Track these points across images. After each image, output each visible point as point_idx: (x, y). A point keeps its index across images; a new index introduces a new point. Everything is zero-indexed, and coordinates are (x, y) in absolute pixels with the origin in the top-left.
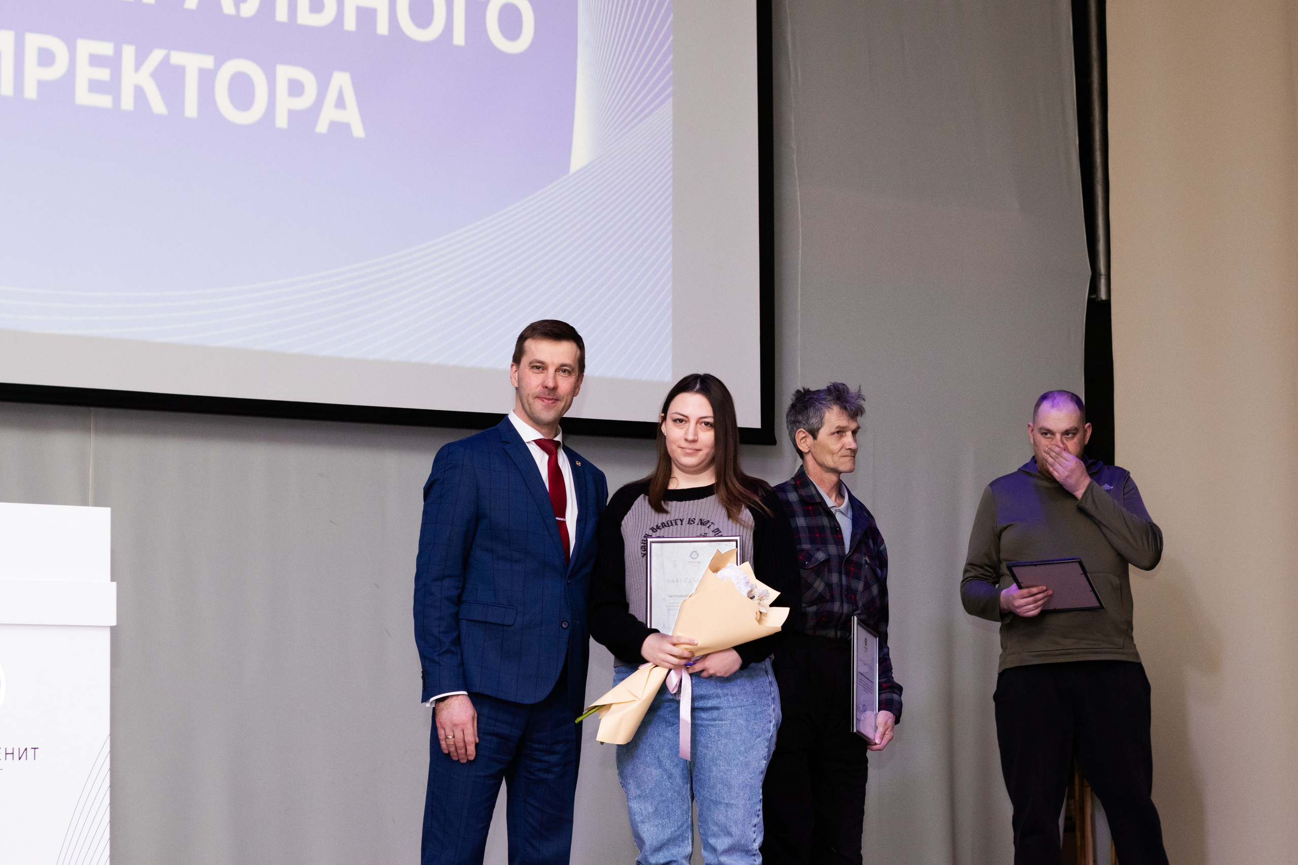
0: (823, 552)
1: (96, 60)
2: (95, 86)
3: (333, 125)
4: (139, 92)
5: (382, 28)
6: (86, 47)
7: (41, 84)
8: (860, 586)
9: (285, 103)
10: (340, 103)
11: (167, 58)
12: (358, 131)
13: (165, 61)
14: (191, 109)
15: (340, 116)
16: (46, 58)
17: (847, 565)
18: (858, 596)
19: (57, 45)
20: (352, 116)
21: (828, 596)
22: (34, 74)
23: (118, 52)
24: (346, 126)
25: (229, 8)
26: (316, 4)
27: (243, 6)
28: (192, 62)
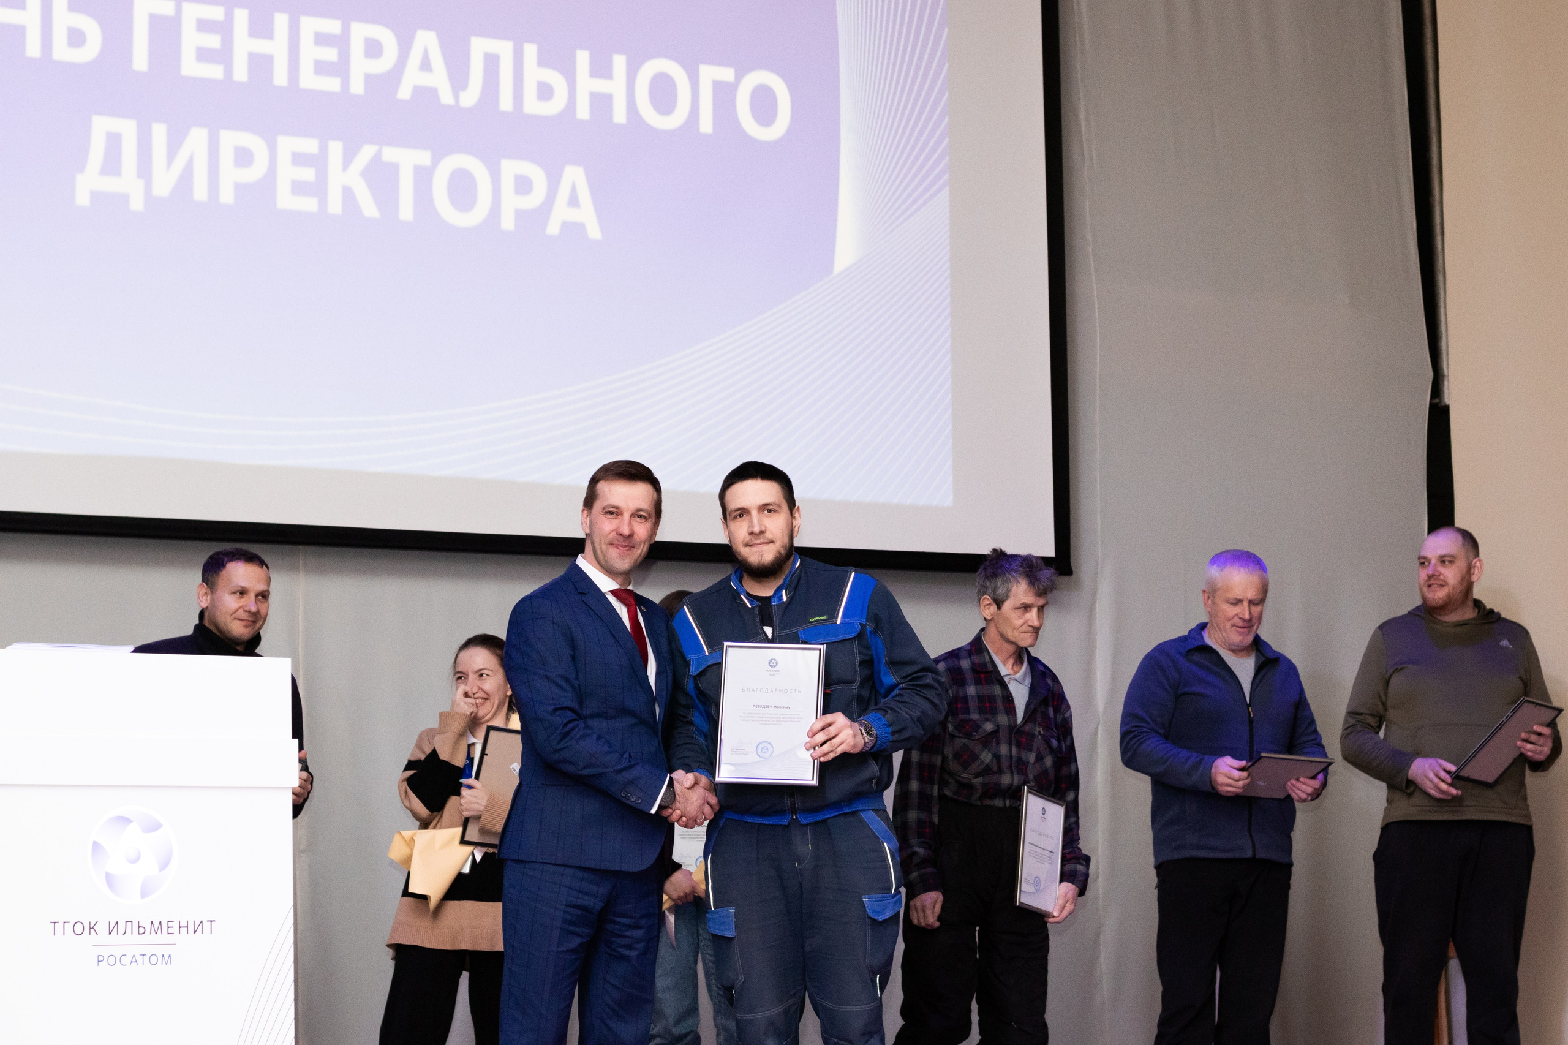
0: (991, 722)
1: (299, 159)
2: (299, 188)
3: (566, 226)
4: (348, 194)
5: (620, 115)
6: (288, 145)
7: (238, 187)
8: (1032, 757)
9: (512, 203)
10: (574, 201)
11: (378, 155)
12: (594, 231)
13: (377, 158)
14: (406, 211)
15: (573, 215)
16: (243, 157)
17: (1018, 735)
18: (1030, 768)
19: (255, 143)
20: (587, 215)
21: (995, 769)
22: (230, 175)
23: (324, 149)
24: (581, 227)
25: (446, 97)
26: (545, 92)
27: (462, 95)
28: (407, 159)
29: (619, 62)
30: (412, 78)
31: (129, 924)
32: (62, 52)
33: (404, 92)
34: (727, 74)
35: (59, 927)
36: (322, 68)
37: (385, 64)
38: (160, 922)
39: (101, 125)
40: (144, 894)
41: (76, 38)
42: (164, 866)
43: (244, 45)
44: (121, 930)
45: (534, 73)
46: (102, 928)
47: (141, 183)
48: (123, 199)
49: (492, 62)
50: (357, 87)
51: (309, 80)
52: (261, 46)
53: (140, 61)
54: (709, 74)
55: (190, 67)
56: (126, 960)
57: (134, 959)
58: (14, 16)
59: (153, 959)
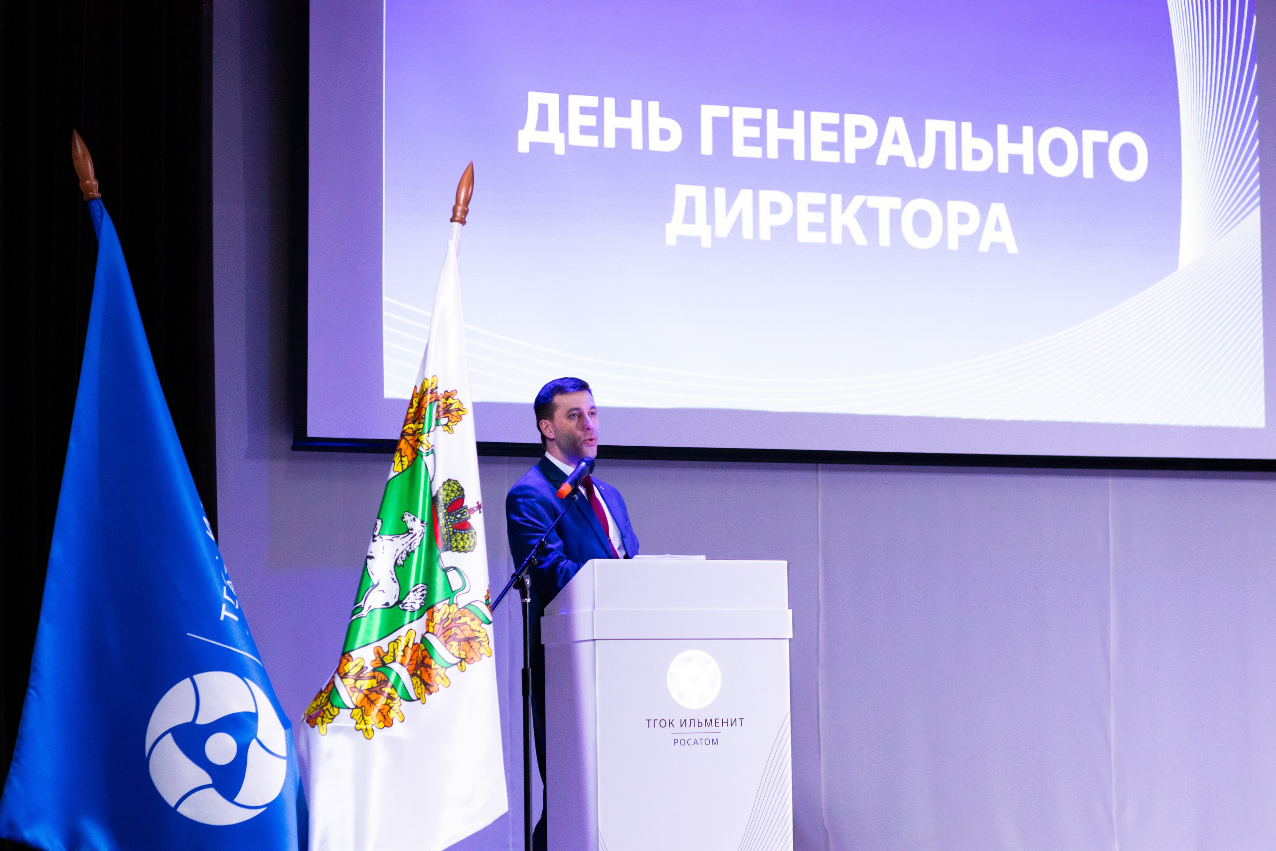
1: (813, 208)
2: (813, 227)
3: (993, 245)
4: (845, 230)
6: (806, 198)
7: (773, 228)
9: (956, 230)
10: (998, 228)
11: (865, 202)
12: (1012, 248)
13: (864, 205)
14: (885, 239)
15: (998, 238)
16: (776, 208)
19: (783, 198)
20: (1007, 237)
22: (768, 221)
23: (829, 200)
24: (1002, 246)
25: (910, 162)
26: (977, 155)
27: (920, 158)
28: (884, 204)
29: (1028, 131)
30: (887, 150)
31: (692, 721)
32: (656, 145)
33: (882, 160)
34: (1101, 136)
35: (651, 723)
36: (826, 146)
37: (868, 142)
38: (711, 720)
39: (682, 191)
40: (701, 703)
41: (665, 134)
42: (713, 685)
43: (775, 133)
44: (688, 724)
45: (970, 142)
46: (677, 723)
47: (708, 229)
48: (697, 240)
49: (940, 137)
50: (850, 158)
51: (819, 155)
52: (786, 134)
53: (707, 147)
54: (1092, 136)
55: (740, 150)
56: (691, 742)
57: (696, 742)
58: (623, 123)
59: (707, 742)
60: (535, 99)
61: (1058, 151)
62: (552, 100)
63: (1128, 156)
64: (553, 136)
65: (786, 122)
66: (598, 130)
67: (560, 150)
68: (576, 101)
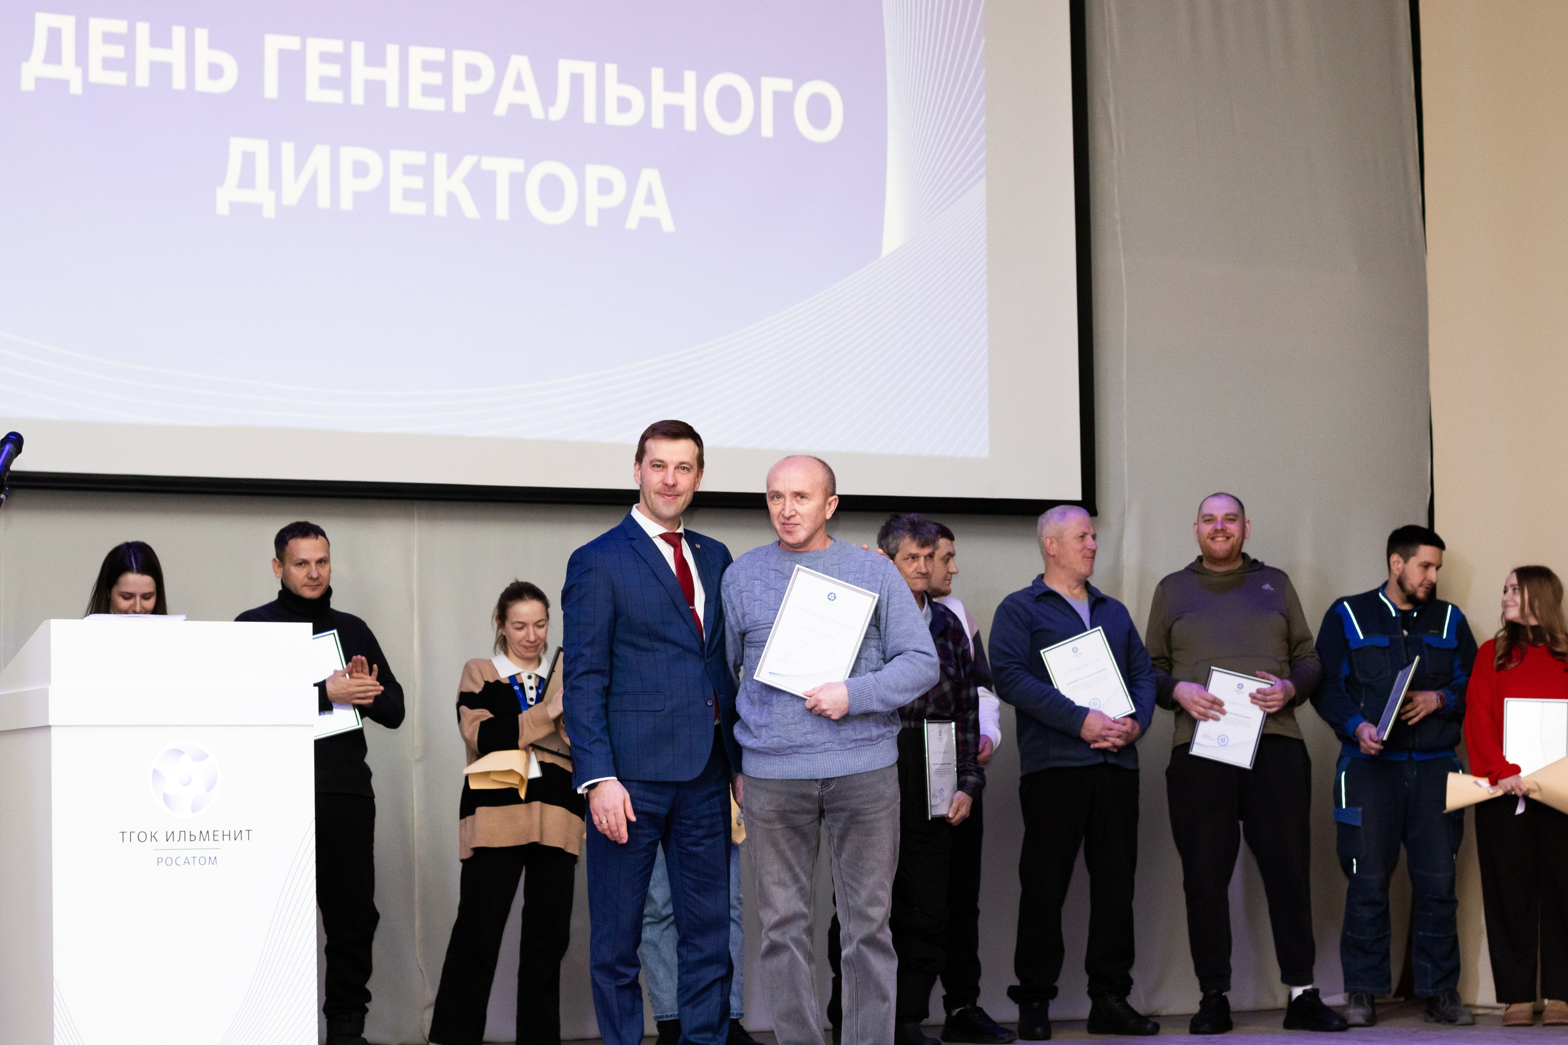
1: (409, 170)
2: (409, 195)
3: (643, 221)
4: (452, 198)
5: (690, 123)
6: (399, 157)
7: (357, 195)
9: (595, 202)
10: (650, 199)
11: (478, 164)
12: (668, 225)
13: (477, 167)
14: (503, 212)
15: (650, 212)
16: (361, 169)
19: (370, 157)
20: (662, 211)
22: (350, 186)
23: (430, 161)
24: (656, 222)
25: (537, 112)
26: (624, 105)
27: (551, 110)
28: (503, 167)
29: (690, 77)
30: (507, 97)
31: (182, 834)
32: (204, 84)
33: (500, 110)
34: (785, 85)
35: (127, 836)
36: (428, 91)
37: (483, 85)
38: (208, 832)
39: (238, 146)
40: (194, 810)
41: (216, 71)
42: (210, 787)
43: (361, 72)
44: (176, 837)
45: (614, 89)
46: (161, 837)
47: (272, 195)
48: (258, 208)
49: (577, 80)
50: (459, 105)
51: (417, 101)
52: (375, 73)
53: (271, 90)
54: (770, 85)
55: (314, 93)
56: (180, 861)
57: (187, 861)
58: (161, 55)
59: (202, 861)
60: (43, 21)
61: (729, 103)
62: (67, 24)
63: (819, 111)
64: (67, 70)
65: (375, 58)
66: (127, 64)
67: (76, 88)
68: (98, 26)
